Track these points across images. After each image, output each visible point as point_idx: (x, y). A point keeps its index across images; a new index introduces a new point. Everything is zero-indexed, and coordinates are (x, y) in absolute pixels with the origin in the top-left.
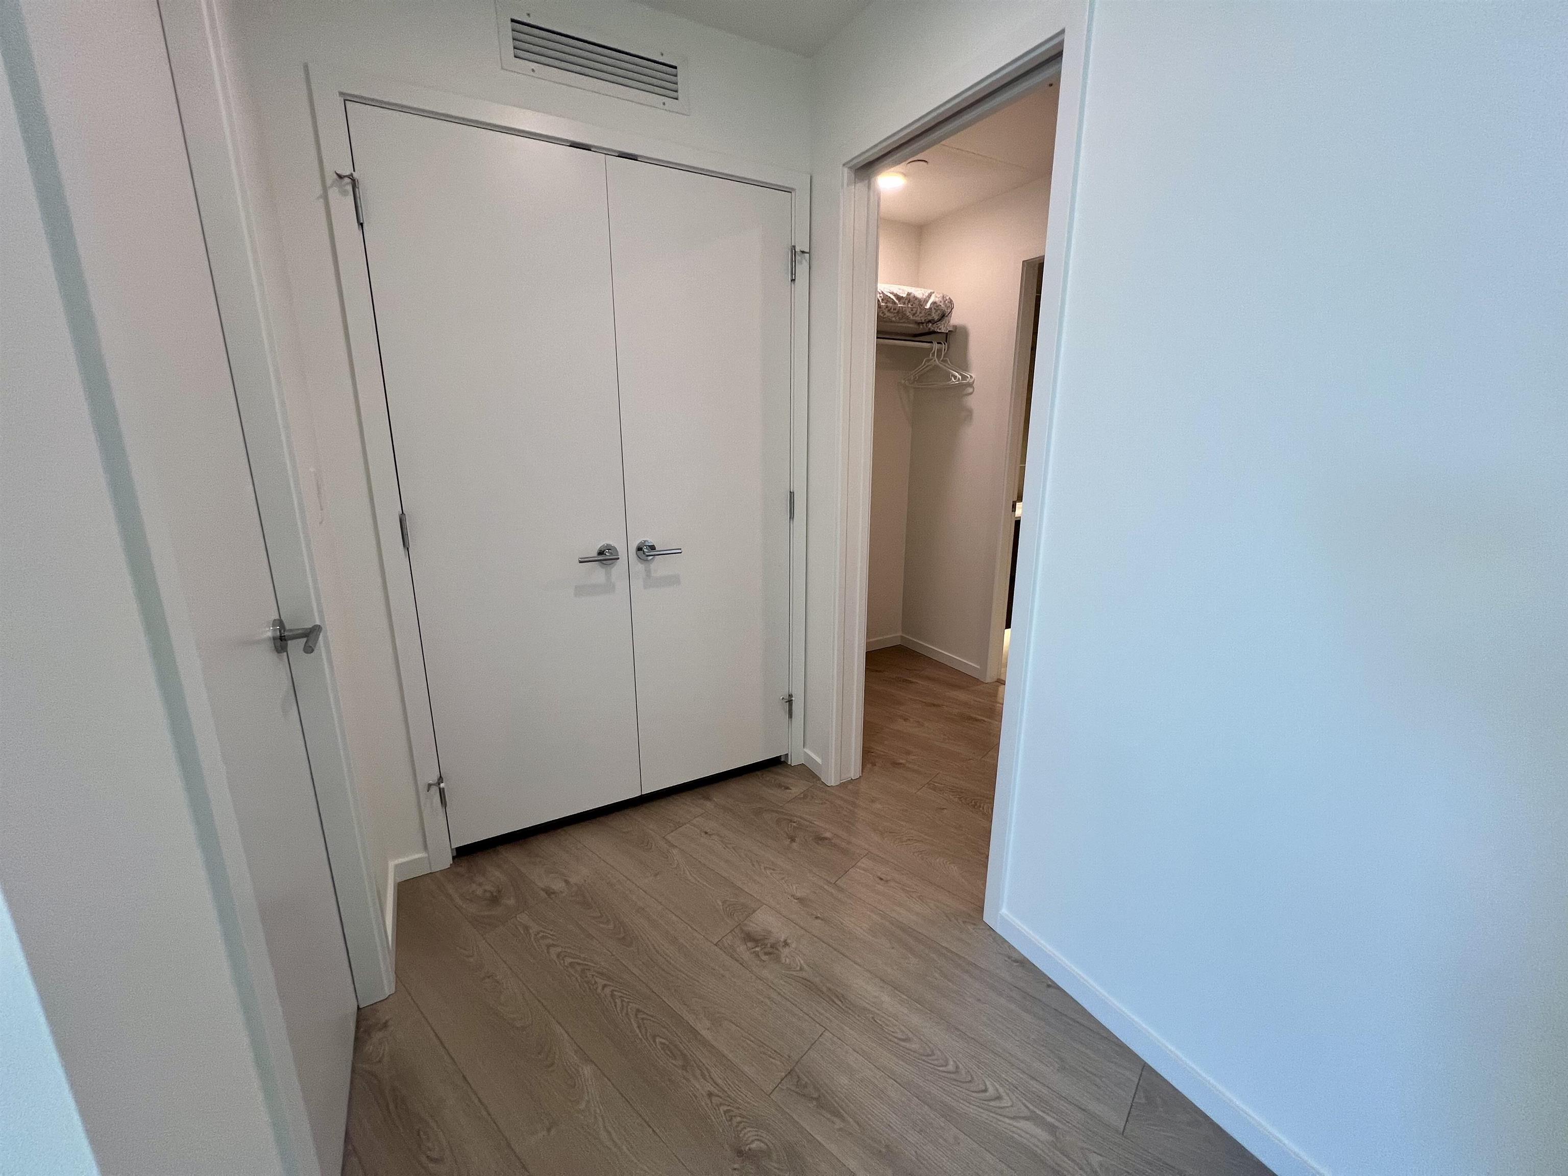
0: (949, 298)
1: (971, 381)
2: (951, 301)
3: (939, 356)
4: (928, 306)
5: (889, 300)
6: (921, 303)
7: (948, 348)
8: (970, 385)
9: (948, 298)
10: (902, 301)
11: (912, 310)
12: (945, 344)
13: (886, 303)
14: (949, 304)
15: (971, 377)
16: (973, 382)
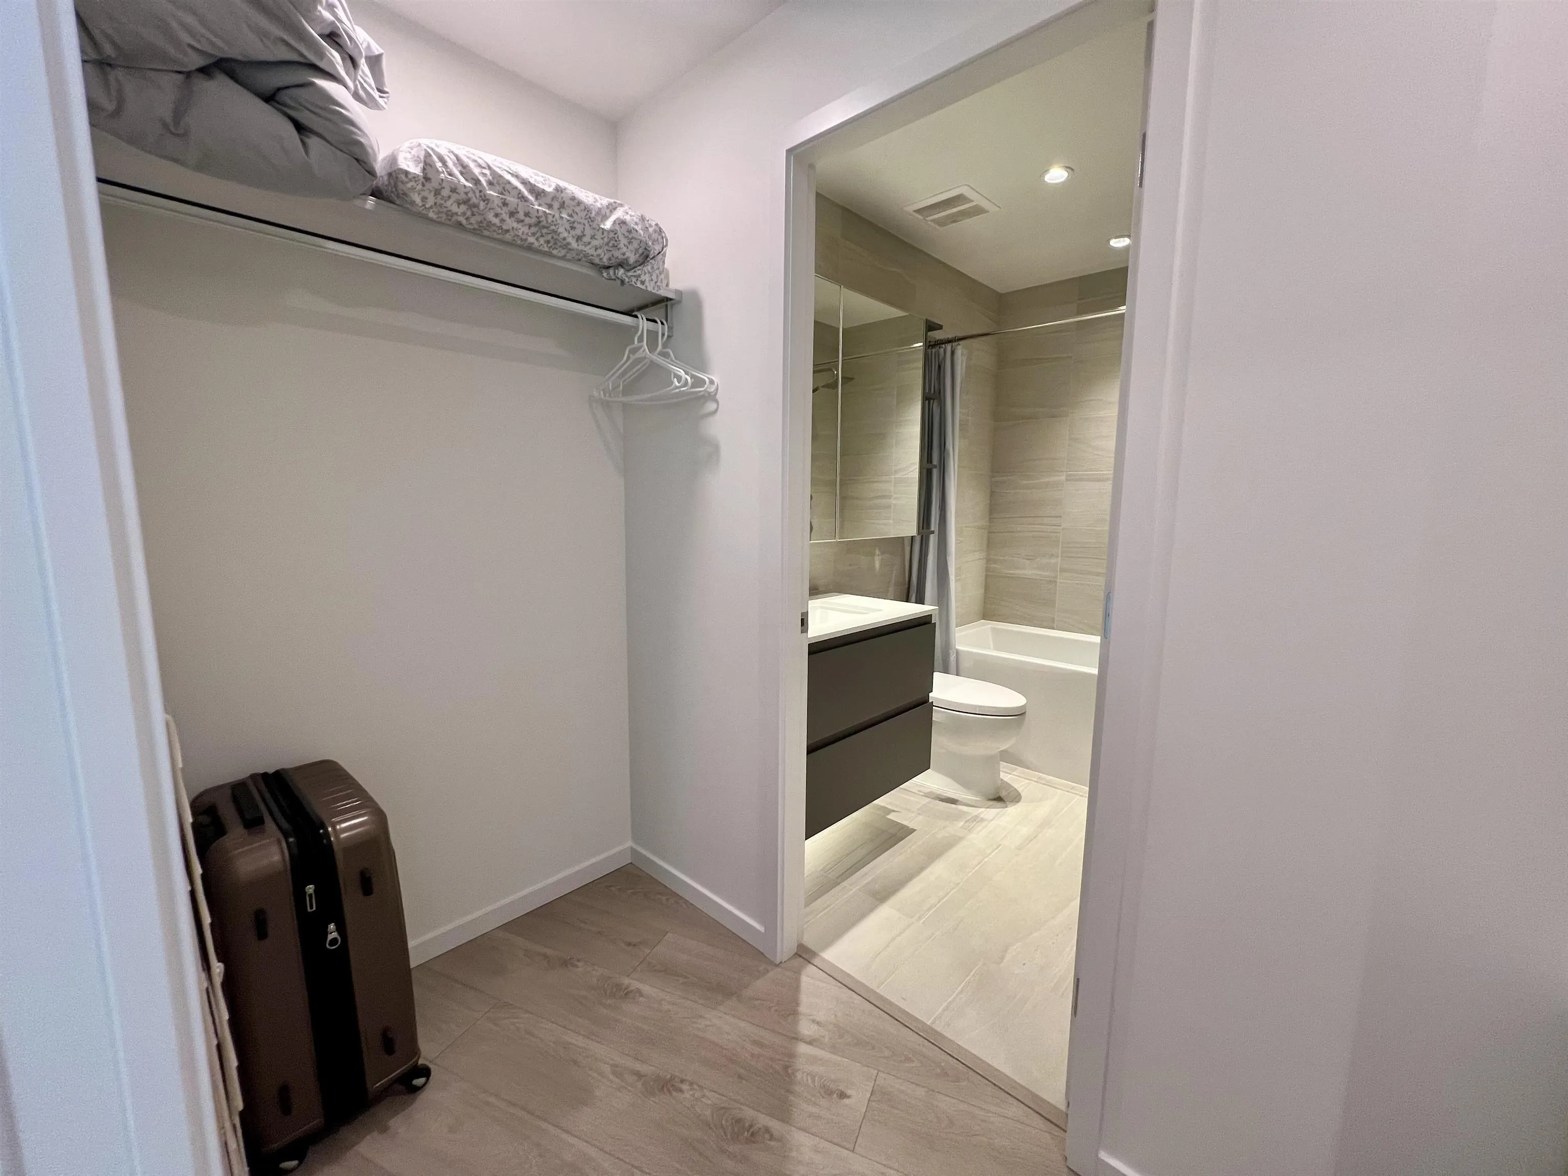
0: (657, 225)
1: (712, 389)
2: (660, 230)
3: (652, 346)
4: (608, 225)
5: (507, 187)
6: (591, 216)
7: (670, 328)
8: (712, 397)
9: (653, 223)
10: (543, 200)
11: (573, 228)
12: (662, 323)
13: (502, 194)
14: (655, 236)
15: (712, 382)
16: (717, 389)
